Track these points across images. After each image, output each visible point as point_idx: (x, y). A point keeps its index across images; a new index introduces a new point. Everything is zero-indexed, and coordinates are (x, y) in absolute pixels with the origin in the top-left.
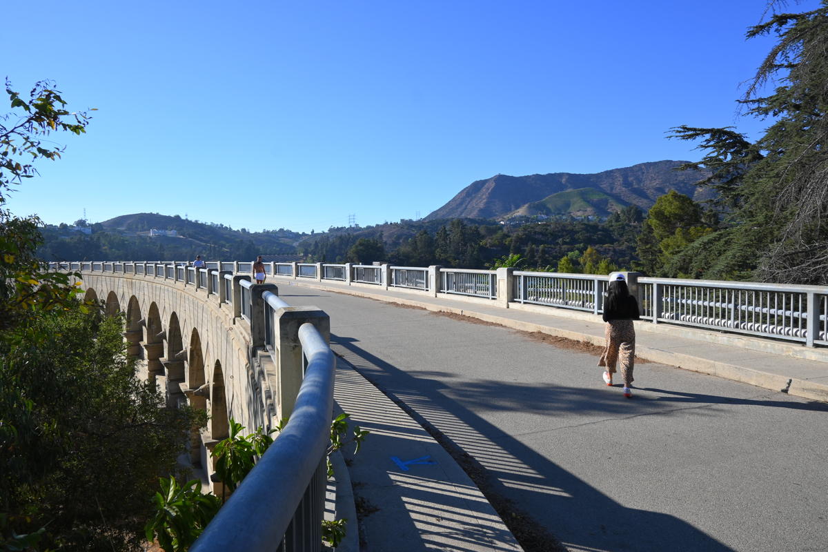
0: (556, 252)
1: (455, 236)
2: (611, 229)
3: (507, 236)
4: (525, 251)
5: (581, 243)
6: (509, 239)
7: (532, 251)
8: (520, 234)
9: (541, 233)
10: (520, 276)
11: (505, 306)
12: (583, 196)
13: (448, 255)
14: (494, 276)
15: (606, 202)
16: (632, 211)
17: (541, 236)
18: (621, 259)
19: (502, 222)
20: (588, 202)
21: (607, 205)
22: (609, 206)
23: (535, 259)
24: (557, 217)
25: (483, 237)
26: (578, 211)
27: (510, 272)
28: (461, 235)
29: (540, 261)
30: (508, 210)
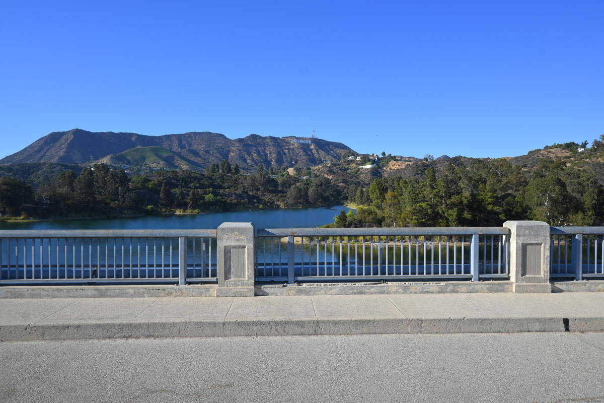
2: (213, 177)
3: (147, 180)
6: (151, 183)
9: (174, 179)
12: (155, 152)
15: (173, 158)
17: (176, 181)
20: (159, 157)
22: (175, 161)
26: (153, 163)
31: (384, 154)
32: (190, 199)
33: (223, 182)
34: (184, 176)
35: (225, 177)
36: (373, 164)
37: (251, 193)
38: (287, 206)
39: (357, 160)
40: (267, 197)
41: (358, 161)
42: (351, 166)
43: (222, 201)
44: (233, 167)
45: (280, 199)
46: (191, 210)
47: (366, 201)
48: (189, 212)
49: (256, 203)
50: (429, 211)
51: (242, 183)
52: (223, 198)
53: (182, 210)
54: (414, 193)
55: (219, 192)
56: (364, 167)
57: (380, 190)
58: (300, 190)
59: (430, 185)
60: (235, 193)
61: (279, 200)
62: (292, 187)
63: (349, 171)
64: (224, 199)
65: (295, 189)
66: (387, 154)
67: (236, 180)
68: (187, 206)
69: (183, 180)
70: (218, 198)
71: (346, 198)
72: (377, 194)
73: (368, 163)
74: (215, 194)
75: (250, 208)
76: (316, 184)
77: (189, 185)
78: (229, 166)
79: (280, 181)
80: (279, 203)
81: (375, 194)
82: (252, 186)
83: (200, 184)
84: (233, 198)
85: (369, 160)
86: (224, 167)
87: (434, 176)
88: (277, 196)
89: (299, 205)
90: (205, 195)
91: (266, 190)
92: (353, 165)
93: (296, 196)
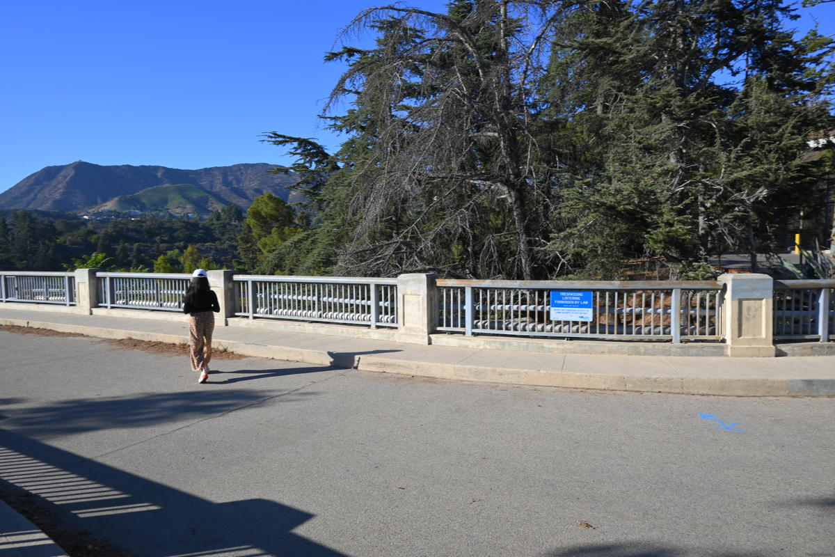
0: (153, 251)
1: (20, 231)
2: (212, 227)
3: (93, 232)
4: (116, 250)
5: (180, 241)
6: (95, 236)
7: (124, 250)
8: (109, 230)
9: (135, 230)
10: (105, 278)
11: (87, 313)
12: (182, 192)
13: (11, 255)
14: (71, 279)
15: (206, 200)
16: (233, 210)
17: (134, 234)
18: (223, 258)
19: (85, 217)
20: (188, 199)
21: (207, 202)
22: (210, 204)
23: (129, 258)
24: (154, 213)
25: (61, 233)
26: (177, 208)
27: (92, 274)
28: (29, 231)
29: (134, 260)
30: (93, 203)
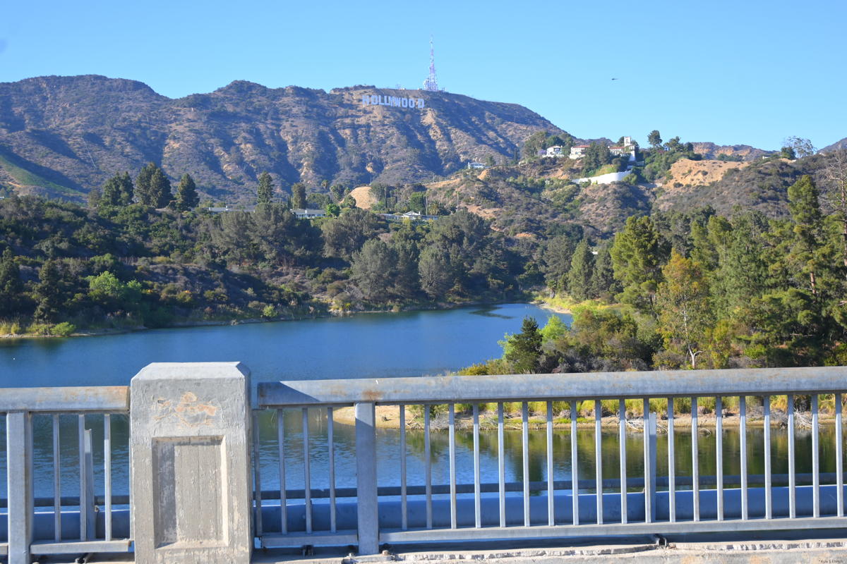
2: (115, 220)
31: (655, 137)
32: (41, 290)
33: (146, 236)
34: (20, 217)
35: (151, 218)
36: (622, 168)
37: (235, 269)
38: (350, 308)
39: (573, 156)
40: (288, 281)
41: (573, 162)
42: (552, 177)
43: (145, 294)
44: (177, 187)
45: (329, 286)
46: (43, 327)
47: (603, 289)
48: (37, 331)
49: (252, 299)
50: (802, 317)
51: (207, 236)
52: (145, 287)
53: (14, 327)
54: (753, 260)
55: (135, 268)
56: (593, 180)
57: (647, 252)
58: (391, 256)
59: (803, 233)
60: (185, 269)
61: (324, 290)
62: (368, 247)
63: (546, 194)
64: (151, 288)
65: (375, 252)
66: (665, 139)
67: (187, 227)
68: (33, 312)
69: (17, 228)
70: (131, 284)
71: (539, 280)
72: (635, 264)
73: (606, 168)
74: (123, 274)
75: (234, 315)
76: (445, 237)
77: (36, 247)
78: (165, 183)
79: (327, 227)
80: (325, 298)
81: (630, 266)
82: (238, 245)
83: (73, 242)
84: (180, 284)
85: (610, 158)
86: (146, 188)
87: (816, 205)
88: (320, 278)
89: (389, 303)
90: (90, 278)
91: (284, 256)
92: (560, 175)
93: (380, 276)
